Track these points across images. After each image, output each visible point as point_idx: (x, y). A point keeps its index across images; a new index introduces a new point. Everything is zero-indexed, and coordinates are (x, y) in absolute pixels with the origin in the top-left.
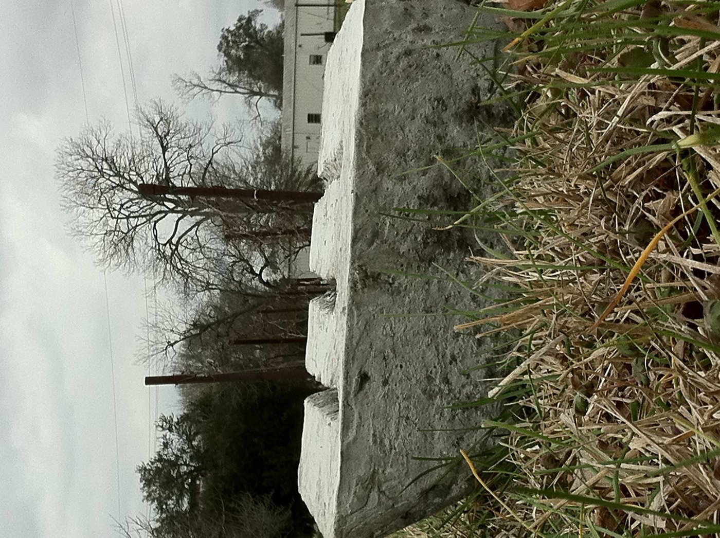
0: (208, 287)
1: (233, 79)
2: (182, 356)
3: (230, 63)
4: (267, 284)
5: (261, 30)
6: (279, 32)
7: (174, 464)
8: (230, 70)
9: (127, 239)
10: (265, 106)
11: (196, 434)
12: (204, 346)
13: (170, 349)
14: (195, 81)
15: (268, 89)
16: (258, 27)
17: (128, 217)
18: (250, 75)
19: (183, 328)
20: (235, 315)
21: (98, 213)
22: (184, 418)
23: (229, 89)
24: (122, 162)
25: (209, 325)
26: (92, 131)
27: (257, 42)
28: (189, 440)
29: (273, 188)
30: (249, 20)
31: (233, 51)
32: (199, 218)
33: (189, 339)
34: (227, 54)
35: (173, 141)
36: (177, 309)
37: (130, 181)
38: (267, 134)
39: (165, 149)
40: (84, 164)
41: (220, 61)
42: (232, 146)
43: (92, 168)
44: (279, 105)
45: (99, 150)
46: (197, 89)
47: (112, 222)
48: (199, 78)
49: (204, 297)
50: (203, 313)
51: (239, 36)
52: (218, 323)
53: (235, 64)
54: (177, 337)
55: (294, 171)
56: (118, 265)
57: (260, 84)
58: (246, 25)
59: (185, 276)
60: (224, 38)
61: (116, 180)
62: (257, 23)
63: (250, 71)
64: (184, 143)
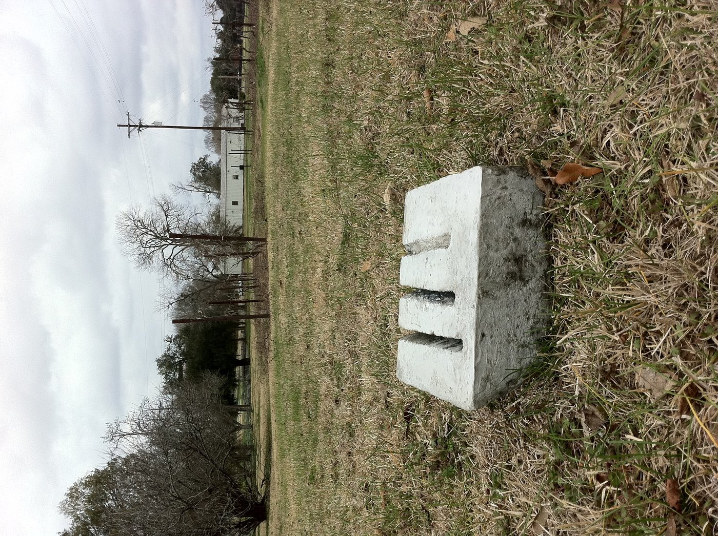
0: (187, 278)
1: (197, 185)
2: (175, 309)
3: (196, 178)
4: (215, 276)
5: (210, 164)
6: (218, 165)
7: (173, 358)
8: (196, 181)
9: (150, 257)
10: (212, 198)
11: (183, 344)
12: (187, 304)
13: (170, 306)
14: (180, 186)
15: (213, 189)
16: (208, 162)
17: (150, 247)
18: (205, 184)
19: (176, 296)
20: (200, 291)
21: (136, 246)
22: (177, 337)
23: (196, 190)
24: (147, 222)
25: (188, 295)
26: (133, 209)
27: (208, 169)
28: (180, 347)
29: (217, 233)
30: (204, 159)
31: (197, 173)
32: (183, 247)
33: (179, 301)
34: (194, 174)
35: (170, 213)
36: (173, 288)
37: (151, 231)
38: (213, 210)
39: (167, 216)
40: (129, 223)
41: (191, 178)
42: (198, 215)
43: (133, 225)
44: (219, 198)
45: (136, 217)
46: (181, 189)
47: (143, 249)
48: (182, 185)
49: (185, 282)
50: (186, 290)
51: (200, 166)
52: (193, 294)
53: (198, 179)
54: (174, 301)
55: (227, 227)
56: (146, 268)
57: (210, 187)
58: (203, 162)
59: (177, 273)
60: (193, 167)
61: (144, 230)
62: (208, 161)
63: (205, 182)
64: (176, 214)
